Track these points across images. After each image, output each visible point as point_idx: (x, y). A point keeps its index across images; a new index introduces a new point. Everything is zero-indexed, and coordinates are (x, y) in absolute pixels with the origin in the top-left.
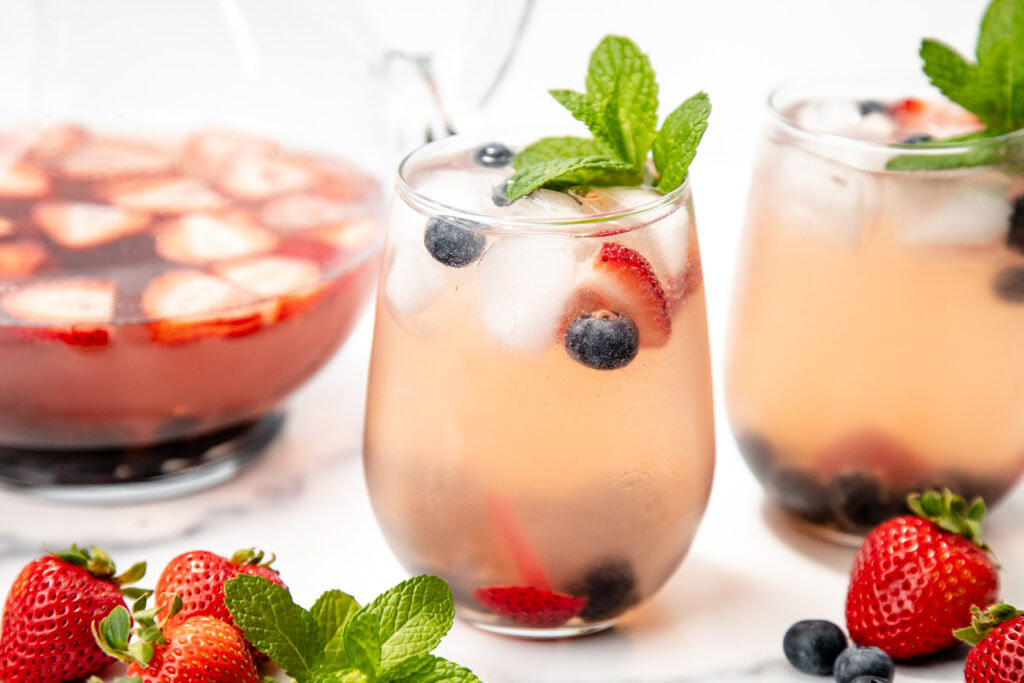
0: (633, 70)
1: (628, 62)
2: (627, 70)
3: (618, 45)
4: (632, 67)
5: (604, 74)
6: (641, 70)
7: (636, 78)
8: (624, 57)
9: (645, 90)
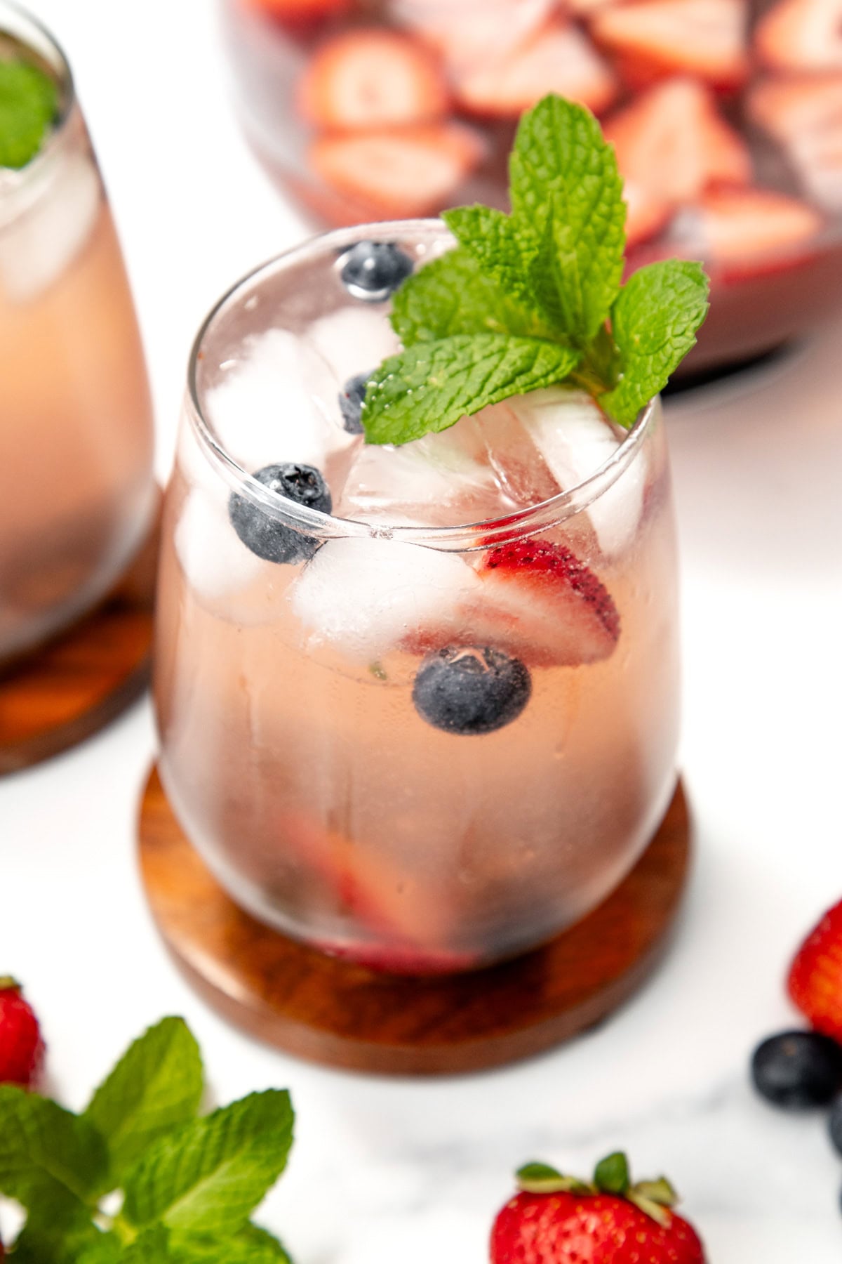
0: (585, 170)
1: (581, 153)
2: (577, 164)
3: (566, 118)
4: (586, 161)
5: (541, 164)
6: (600, 172)
7: (591, 182)
8: (574, 141)
9: (603, 208)
